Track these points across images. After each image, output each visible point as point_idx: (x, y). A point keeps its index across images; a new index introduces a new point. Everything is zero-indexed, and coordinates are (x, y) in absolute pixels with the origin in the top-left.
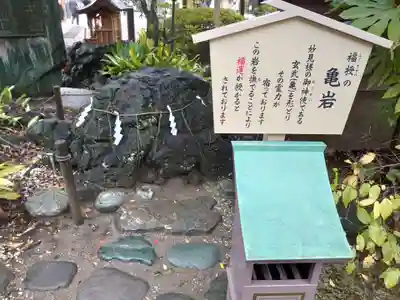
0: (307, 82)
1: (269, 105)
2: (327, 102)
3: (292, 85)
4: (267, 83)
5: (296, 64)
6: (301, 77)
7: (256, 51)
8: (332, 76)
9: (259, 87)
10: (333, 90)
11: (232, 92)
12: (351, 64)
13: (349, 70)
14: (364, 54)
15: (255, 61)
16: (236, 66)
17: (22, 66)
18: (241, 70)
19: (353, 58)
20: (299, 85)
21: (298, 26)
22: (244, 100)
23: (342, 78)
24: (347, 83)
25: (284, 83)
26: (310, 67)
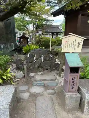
0: (75, 44)
1: (70, 47)
2: (78, 47)
4: (70, 44)
5: (74, 42)
6: (74, 43)
7: (68, 40)
8: (79, 43)
9: (69, 45)
10: (79, 45)
11: (65, 46)
13: (81, 42)
14: (83, 40)
15: (68, 41)
16: (65, 42)
17: (6, 49)
19: (81, 41)
20: (74, 44)
21: (74, 36)
22: (66, 47)
23: (80, 43)
24: (81, 44)
25: (72, 44)
26: (76, 42)
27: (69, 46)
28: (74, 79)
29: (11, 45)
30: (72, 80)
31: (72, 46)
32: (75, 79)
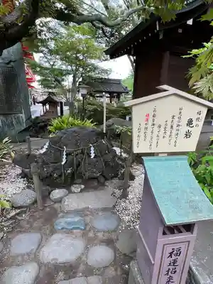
0: (178, 126)
2: (188, 135)
3: (172, 127)
4: (160, 127)
5: (173, 117)
6: (176, 123)
7: (155, 110)
8: (190, 122)
9: (156, 128)
10: (190, 129)
11: (143, 131)
12: (199, 116)
13: (198, 119)
14: (205, 111)
15: (154, 116)
16: (145, 118)
17: (9, 127)
18: (147, 120)
19: (199, 113)
20: (175, 126)
21: (173, 98)
23: (194, 123)
24: (197, 125)
25: (169, 127)
26: (180, 118)
27: (156, 133)
28: (175, 253)
29: (18, 117)
30: (171, 256)
31: (168, 133)
32: (179, 254)
